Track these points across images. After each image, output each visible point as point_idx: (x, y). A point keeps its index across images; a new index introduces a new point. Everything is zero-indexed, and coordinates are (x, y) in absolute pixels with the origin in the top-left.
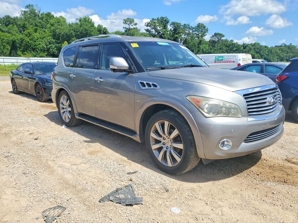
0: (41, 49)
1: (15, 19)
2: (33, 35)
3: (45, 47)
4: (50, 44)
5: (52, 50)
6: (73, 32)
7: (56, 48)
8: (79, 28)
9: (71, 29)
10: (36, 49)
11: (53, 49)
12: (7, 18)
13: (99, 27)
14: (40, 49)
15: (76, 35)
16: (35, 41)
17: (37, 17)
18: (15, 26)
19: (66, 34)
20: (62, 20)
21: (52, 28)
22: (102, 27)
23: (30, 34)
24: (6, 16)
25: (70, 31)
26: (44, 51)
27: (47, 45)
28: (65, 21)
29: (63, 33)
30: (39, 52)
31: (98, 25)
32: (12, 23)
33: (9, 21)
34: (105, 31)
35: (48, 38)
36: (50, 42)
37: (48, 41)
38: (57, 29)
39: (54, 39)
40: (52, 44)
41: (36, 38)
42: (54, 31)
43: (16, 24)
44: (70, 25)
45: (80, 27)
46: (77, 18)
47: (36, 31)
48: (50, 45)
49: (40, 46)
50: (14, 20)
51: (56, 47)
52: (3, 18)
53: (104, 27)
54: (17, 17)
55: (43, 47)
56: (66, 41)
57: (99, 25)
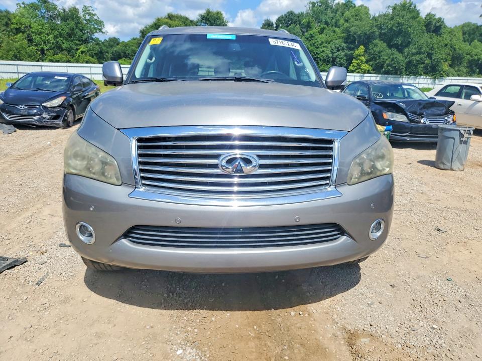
0: (324, 60)
1: (300, 16)
2: (316, 37)
3: (330, 55)
4: (338, 50)
5: (340, 61)
6: (376, 30)
7: (345, 58)
8: (388, 22)
9: (375, 24)
10: (317, 59)
11: (341, 58)
12: (289, 15)
13: (428, 18)
14: (322, 58)
15: (381, 35)
16: (317, 48)
17: (329, 9)
18: (298, 26)
19: (365, 34)
20: (363, 11)
21: (347, 25)
22: (433, 18)
23: (312, 37)
24: (288, 13)
25: (372, 27)
26: (328, 62)
27: (334, 53)
28: (367, 13)
29: (359, 33)
30: (320, 63)
31: (426, 14)
32: (295, 22)
33: (292, 19)
34: (438, 24)
35: (337, 41)
36: (338, 48)
37: (336, 47)
38: (352, 26)
39: (346, 42)
40: (341, 52)
41: (320, 42)
42: (347, 30)
43: (300, 24)
44: (375, 19)
45: (391, 20)
46: (389, 6)
47: (321, 31)
48: (338, 53)
49: (324, 54)
50: (298, 17)
51: (345, 55)
52: (285, 15)
53: (437, 17)
54: (302, 13)
55: (328, 56)
56: (362, 44)
57: (429, 14)
